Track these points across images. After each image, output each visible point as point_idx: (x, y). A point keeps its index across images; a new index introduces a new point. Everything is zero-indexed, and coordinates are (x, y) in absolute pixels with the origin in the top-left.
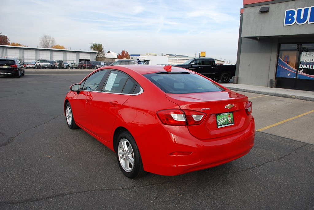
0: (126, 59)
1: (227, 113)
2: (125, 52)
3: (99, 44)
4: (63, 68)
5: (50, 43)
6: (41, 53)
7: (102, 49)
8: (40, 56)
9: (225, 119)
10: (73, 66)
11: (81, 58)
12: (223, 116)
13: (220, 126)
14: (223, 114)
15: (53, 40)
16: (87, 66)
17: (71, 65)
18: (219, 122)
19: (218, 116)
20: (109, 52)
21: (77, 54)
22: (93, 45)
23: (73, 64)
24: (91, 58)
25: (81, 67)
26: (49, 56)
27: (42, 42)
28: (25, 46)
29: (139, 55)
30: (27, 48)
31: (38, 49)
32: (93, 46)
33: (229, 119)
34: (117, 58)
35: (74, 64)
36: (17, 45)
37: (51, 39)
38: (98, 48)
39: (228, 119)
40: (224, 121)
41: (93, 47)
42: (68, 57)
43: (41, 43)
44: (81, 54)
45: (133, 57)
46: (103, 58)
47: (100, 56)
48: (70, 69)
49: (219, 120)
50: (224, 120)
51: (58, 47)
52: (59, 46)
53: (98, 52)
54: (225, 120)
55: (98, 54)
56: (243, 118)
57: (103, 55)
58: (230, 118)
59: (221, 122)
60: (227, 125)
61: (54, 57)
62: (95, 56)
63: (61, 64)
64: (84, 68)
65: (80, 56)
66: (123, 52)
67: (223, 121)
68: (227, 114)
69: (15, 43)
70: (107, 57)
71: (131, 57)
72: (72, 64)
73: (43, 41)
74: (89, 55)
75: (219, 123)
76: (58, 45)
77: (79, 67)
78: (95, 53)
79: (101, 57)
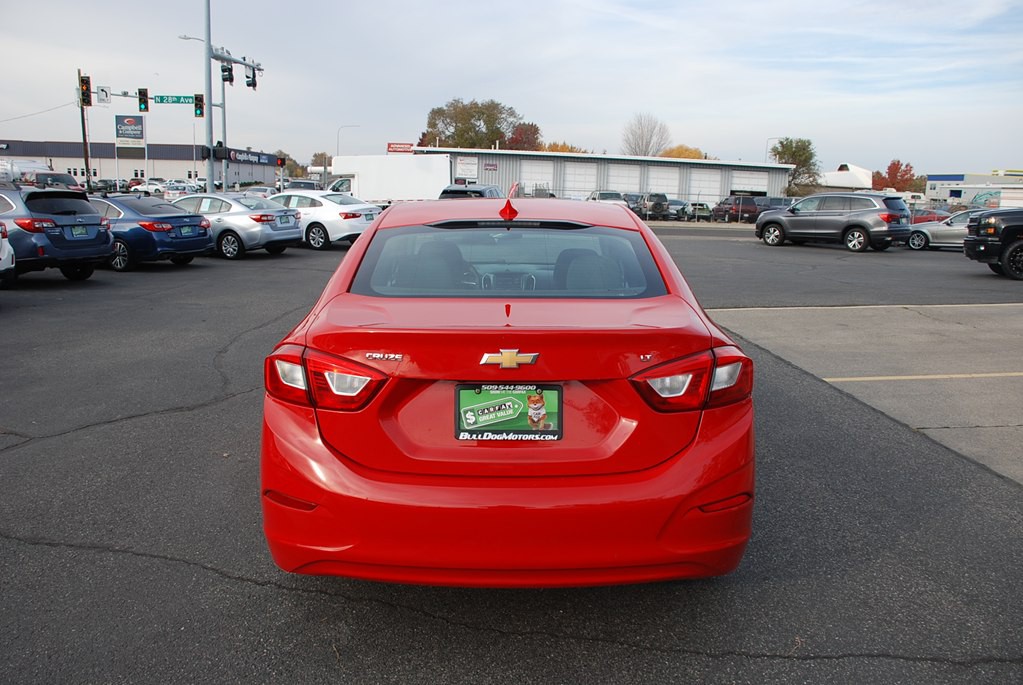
0: (894, 190)
1: (520, 387)
2: (903, 168)
3: (800, 141)
4: (666, 218)
5: (654, 139)
6: (615, 171)
7: (811, 156)
8: (611, 179)
9: (511, 411)
10: (698, 213)
11: (735, 188)
13: (471, 432)
14: (495, 387)
15: (663, 131)
16: (743, 212)
17: (690, 209)
18: (470, 418)
19: (466, 395)
20: (843, 168)
21: (726, 173)
22: (781, 143)
23: (695, 205)
24: (768, 185)
25: (724, 216)
26: (637, 180)
27: (631, 136)
28: (585, 152)
29: (960, 178)
30: (591, 158)
31: (604, 159)
32: (778, 146)
34: (871, 186)
35: (702, 205)
36: (564, 148)
37: (657, 128)
38: (797, 154)
40: (496, 418)
41: (780, 149)
42: (693, 183)
43: (627, 141)
44: (736, 174)
45: (938, 183)
46: (813, 185)
47: (804, 179)
48: (689, 220)
49: (472, 410)
50: (500, 414)
51: (682, 151)
52: (687, 150)
53: (793, 166)
54: (506, 414)
55: (795, 174)
56: (624, 421)
57: (812, 174)
59: (483, 418)
60: (511, 437)
61: (652, 182)
62: (784, 181)
63: (660, 204)
64: (734, 219)
65: (735, 180)
66: (895, 167)
67: (492, 416)
68: (521, 390)
69: (560, 143)
70: (824, 184)
71: (929, 183)
72: (693, 205)
73: (633, 133)
74: (764, 176)
75: (470, 422)
76: (681, 147)
77: (718, 215)
78: (786, 170)
79: (807, 185)
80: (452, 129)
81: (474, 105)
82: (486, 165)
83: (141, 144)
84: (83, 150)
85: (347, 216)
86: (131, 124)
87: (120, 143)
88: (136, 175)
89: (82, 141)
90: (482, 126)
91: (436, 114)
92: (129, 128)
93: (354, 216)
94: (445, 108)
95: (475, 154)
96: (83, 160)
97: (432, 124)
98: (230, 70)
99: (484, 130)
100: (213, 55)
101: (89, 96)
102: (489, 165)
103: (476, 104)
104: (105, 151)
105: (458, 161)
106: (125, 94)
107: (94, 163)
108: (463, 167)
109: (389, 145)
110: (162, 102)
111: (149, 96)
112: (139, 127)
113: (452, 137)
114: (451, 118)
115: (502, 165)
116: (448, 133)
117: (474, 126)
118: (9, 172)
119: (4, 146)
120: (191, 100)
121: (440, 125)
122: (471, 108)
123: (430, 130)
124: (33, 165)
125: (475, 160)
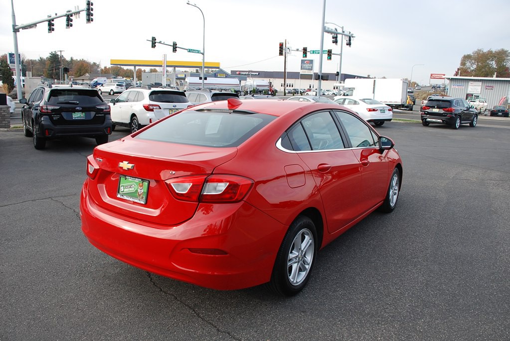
12: (132, 182)
13: (121, 195)
14: (130, 178)
19: (122, 178)
33: (139, 190)
39: (137, 191)
40: (129, 191)
49: (123, 186)
54: (132, 190)
58: (142, 191)
59: (125, 190)
68: (137, 180)
75: (122, 190)
80: (475, 66)
81: (490, 52)
82: (486, 86)
83: (311, 73)
84: (284, 75)
85: (370, 110)
86: (307, 63)
87: (302, 72)
88: (310, 87)
89: (284, 71)
90: (494, 64)
91: (467, 58)
92: (307, 65)
93: (374, 110)
94: (472, 54)
95: (481, 80)
96: (283, 79)
97: (463, 64)
98: (336, 38)
99: (495, 66)
100: (325, 30)
101: (282, 51)
102: (488, 86)
103: (492, 52)
104: (295, 76)
105: (470, 84)
106: (298, 50)
107: (289, 81)
108: (472, 87)
109: (432, 75)
110: (313, 53)
111: (308, 50)
112: (311, 65)
113: (475, 70)
114: (475, 60)
115: (497, 87)
116: (472, 69)
117: (488, 64)
118: (252, 85)
119: (257, 74)
120: (326, 52)
121: (468, 64)
122: (488, 54)
123: (462, 67)
124: (263, 82)
125: (480, 83)
